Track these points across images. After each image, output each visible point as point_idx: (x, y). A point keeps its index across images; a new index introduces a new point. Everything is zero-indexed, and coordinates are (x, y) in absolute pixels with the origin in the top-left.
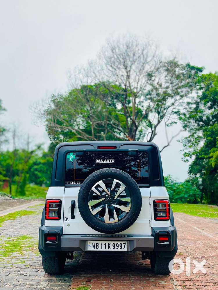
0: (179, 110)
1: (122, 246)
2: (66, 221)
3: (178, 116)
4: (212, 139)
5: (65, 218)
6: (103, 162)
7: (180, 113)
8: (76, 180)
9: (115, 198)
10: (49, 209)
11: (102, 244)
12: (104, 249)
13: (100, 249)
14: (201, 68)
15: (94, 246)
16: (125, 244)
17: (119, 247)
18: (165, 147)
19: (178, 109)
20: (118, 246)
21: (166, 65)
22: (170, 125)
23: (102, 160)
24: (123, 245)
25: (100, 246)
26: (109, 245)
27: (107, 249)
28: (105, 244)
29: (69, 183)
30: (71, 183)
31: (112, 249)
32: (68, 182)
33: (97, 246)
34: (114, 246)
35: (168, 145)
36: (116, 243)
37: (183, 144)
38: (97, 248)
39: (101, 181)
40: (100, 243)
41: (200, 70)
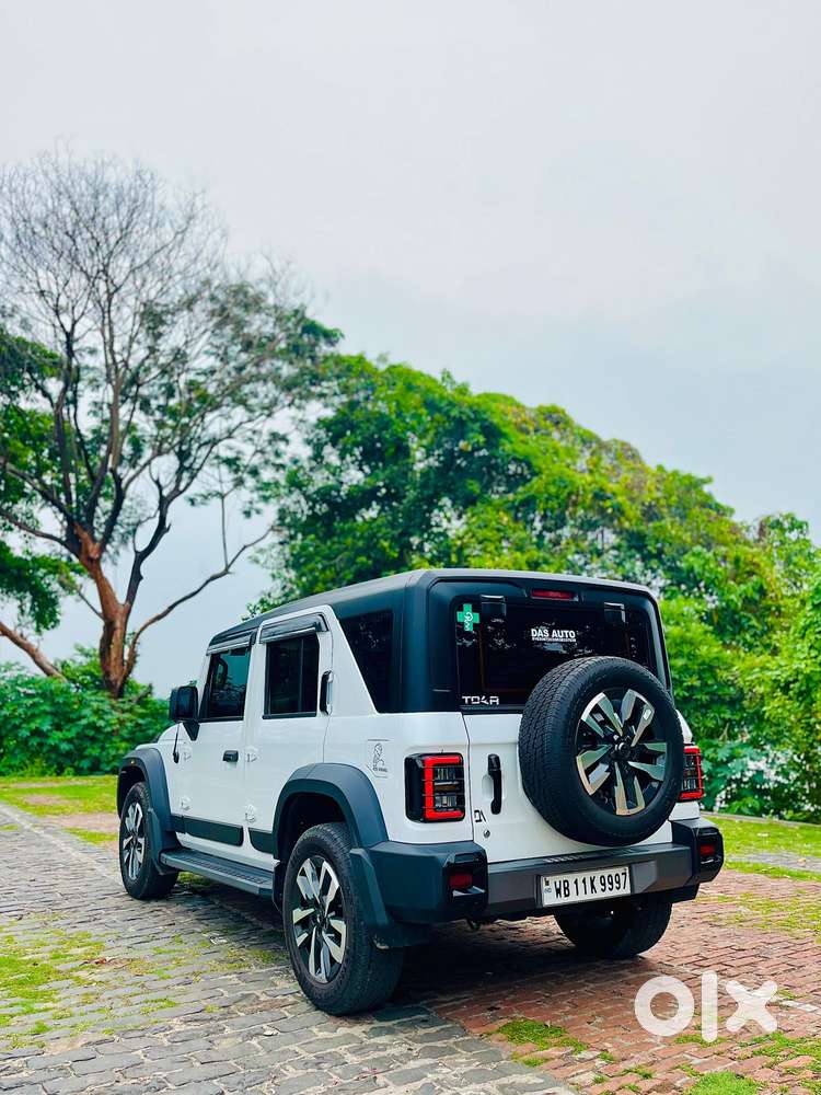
0: (240, 456)
1: (618, 882)
2: (480, 820)
3: (233, 476)
4: (370, 562)
5: (476, 811)
6: (550, 636)
7: (238, 466)
8: (488, 690)
9: (633, 745)
10: (434, 786)
11: (576, 882)
12: (582, 897)
13: (573, 898)
14: (331, 331)
15: (558, 891)
16: (625, 874)
17: (615, 885)
18: (214, 578)
19: (239, 452)
20: (611, 884)
21: (221, 297)
22: (199, 499)
23: (546, 631)
24: (622, 878)
25: (572, 887)
26: (592, 881)
27: (591, 896)
28: (584, 881)
29: (469, 700)
30: (476, 700)
31: (600, 895)
32: (466, 698)
33: (565, 888)
34: (604, 884)
35: (226, 572)
36: (606, 873)
37: (270, 571)
38: (566, 896)
39: (601, 696)
40: (571, 878)
41: (330, 337)
